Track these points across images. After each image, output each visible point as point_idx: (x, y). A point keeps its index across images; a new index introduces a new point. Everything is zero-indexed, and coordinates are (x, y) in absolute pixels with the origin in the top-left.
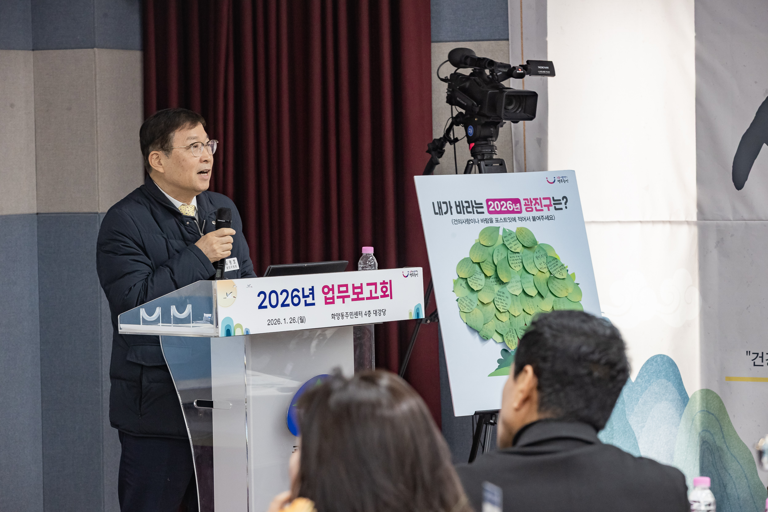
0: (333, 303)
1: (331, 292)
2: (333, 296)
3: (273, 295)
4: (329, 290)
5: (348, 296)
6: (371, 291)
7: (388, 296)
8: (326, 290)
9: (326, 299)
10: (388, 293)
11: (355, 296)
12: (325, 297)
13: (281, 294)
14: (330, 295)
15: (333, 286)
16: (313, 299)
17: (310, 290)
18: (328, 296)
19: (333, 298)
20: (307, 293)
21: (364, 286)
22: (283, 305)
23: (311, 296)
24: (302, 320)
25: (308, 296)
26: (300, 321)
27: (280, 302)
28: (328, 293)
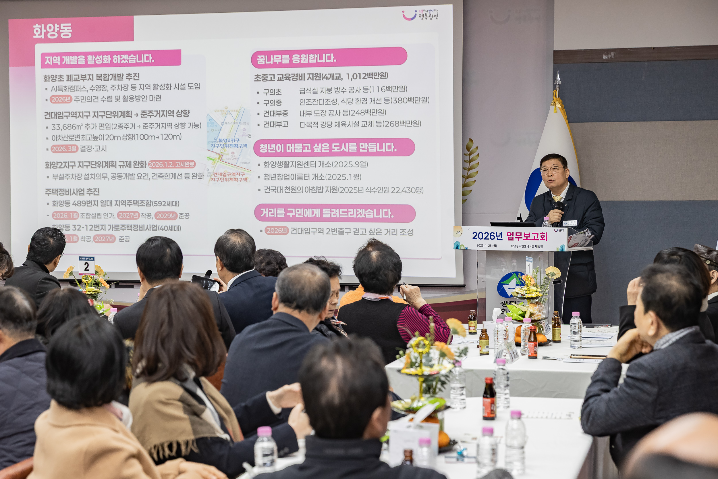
0: (513, 240)
1: (512, 235)
2: (513, 237)
3: (481, 234)
4: (511, 234)
5: (522, 238)
6: (535, 237)
7: (545, 239)
8: (509, 234)
9: (509, 238)
10: (545, 238)
11: (525, 238)
12: (508, 237)
13: (485, 234)
14: (511, 236)
15: (513, 233)
16: (502, 237)
17: (500, 233)
18: (510, 237)
19: (513, 238)
20: (498, 234)
21: (531, 234)
22: (485, 239)
23: (501, 236)
24: (495, 246)
25: (499, 236)
26: (494, 246)
27: (484, 237)
28: (510, 235)
